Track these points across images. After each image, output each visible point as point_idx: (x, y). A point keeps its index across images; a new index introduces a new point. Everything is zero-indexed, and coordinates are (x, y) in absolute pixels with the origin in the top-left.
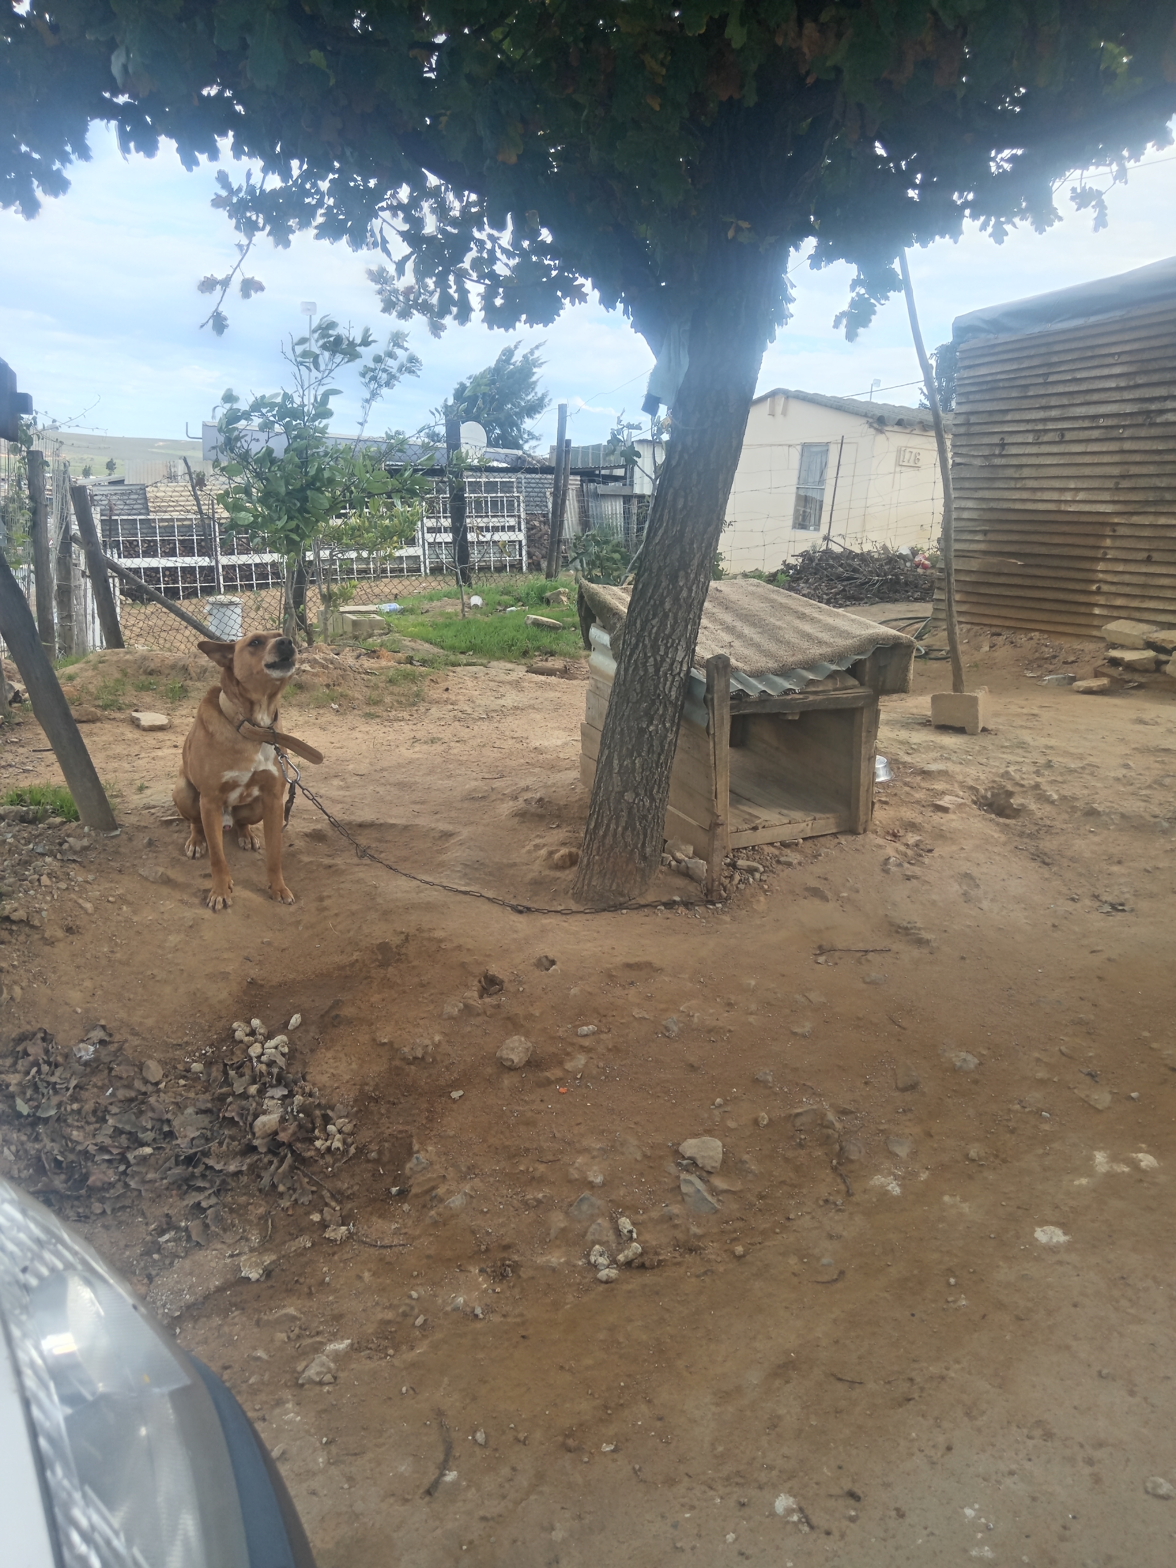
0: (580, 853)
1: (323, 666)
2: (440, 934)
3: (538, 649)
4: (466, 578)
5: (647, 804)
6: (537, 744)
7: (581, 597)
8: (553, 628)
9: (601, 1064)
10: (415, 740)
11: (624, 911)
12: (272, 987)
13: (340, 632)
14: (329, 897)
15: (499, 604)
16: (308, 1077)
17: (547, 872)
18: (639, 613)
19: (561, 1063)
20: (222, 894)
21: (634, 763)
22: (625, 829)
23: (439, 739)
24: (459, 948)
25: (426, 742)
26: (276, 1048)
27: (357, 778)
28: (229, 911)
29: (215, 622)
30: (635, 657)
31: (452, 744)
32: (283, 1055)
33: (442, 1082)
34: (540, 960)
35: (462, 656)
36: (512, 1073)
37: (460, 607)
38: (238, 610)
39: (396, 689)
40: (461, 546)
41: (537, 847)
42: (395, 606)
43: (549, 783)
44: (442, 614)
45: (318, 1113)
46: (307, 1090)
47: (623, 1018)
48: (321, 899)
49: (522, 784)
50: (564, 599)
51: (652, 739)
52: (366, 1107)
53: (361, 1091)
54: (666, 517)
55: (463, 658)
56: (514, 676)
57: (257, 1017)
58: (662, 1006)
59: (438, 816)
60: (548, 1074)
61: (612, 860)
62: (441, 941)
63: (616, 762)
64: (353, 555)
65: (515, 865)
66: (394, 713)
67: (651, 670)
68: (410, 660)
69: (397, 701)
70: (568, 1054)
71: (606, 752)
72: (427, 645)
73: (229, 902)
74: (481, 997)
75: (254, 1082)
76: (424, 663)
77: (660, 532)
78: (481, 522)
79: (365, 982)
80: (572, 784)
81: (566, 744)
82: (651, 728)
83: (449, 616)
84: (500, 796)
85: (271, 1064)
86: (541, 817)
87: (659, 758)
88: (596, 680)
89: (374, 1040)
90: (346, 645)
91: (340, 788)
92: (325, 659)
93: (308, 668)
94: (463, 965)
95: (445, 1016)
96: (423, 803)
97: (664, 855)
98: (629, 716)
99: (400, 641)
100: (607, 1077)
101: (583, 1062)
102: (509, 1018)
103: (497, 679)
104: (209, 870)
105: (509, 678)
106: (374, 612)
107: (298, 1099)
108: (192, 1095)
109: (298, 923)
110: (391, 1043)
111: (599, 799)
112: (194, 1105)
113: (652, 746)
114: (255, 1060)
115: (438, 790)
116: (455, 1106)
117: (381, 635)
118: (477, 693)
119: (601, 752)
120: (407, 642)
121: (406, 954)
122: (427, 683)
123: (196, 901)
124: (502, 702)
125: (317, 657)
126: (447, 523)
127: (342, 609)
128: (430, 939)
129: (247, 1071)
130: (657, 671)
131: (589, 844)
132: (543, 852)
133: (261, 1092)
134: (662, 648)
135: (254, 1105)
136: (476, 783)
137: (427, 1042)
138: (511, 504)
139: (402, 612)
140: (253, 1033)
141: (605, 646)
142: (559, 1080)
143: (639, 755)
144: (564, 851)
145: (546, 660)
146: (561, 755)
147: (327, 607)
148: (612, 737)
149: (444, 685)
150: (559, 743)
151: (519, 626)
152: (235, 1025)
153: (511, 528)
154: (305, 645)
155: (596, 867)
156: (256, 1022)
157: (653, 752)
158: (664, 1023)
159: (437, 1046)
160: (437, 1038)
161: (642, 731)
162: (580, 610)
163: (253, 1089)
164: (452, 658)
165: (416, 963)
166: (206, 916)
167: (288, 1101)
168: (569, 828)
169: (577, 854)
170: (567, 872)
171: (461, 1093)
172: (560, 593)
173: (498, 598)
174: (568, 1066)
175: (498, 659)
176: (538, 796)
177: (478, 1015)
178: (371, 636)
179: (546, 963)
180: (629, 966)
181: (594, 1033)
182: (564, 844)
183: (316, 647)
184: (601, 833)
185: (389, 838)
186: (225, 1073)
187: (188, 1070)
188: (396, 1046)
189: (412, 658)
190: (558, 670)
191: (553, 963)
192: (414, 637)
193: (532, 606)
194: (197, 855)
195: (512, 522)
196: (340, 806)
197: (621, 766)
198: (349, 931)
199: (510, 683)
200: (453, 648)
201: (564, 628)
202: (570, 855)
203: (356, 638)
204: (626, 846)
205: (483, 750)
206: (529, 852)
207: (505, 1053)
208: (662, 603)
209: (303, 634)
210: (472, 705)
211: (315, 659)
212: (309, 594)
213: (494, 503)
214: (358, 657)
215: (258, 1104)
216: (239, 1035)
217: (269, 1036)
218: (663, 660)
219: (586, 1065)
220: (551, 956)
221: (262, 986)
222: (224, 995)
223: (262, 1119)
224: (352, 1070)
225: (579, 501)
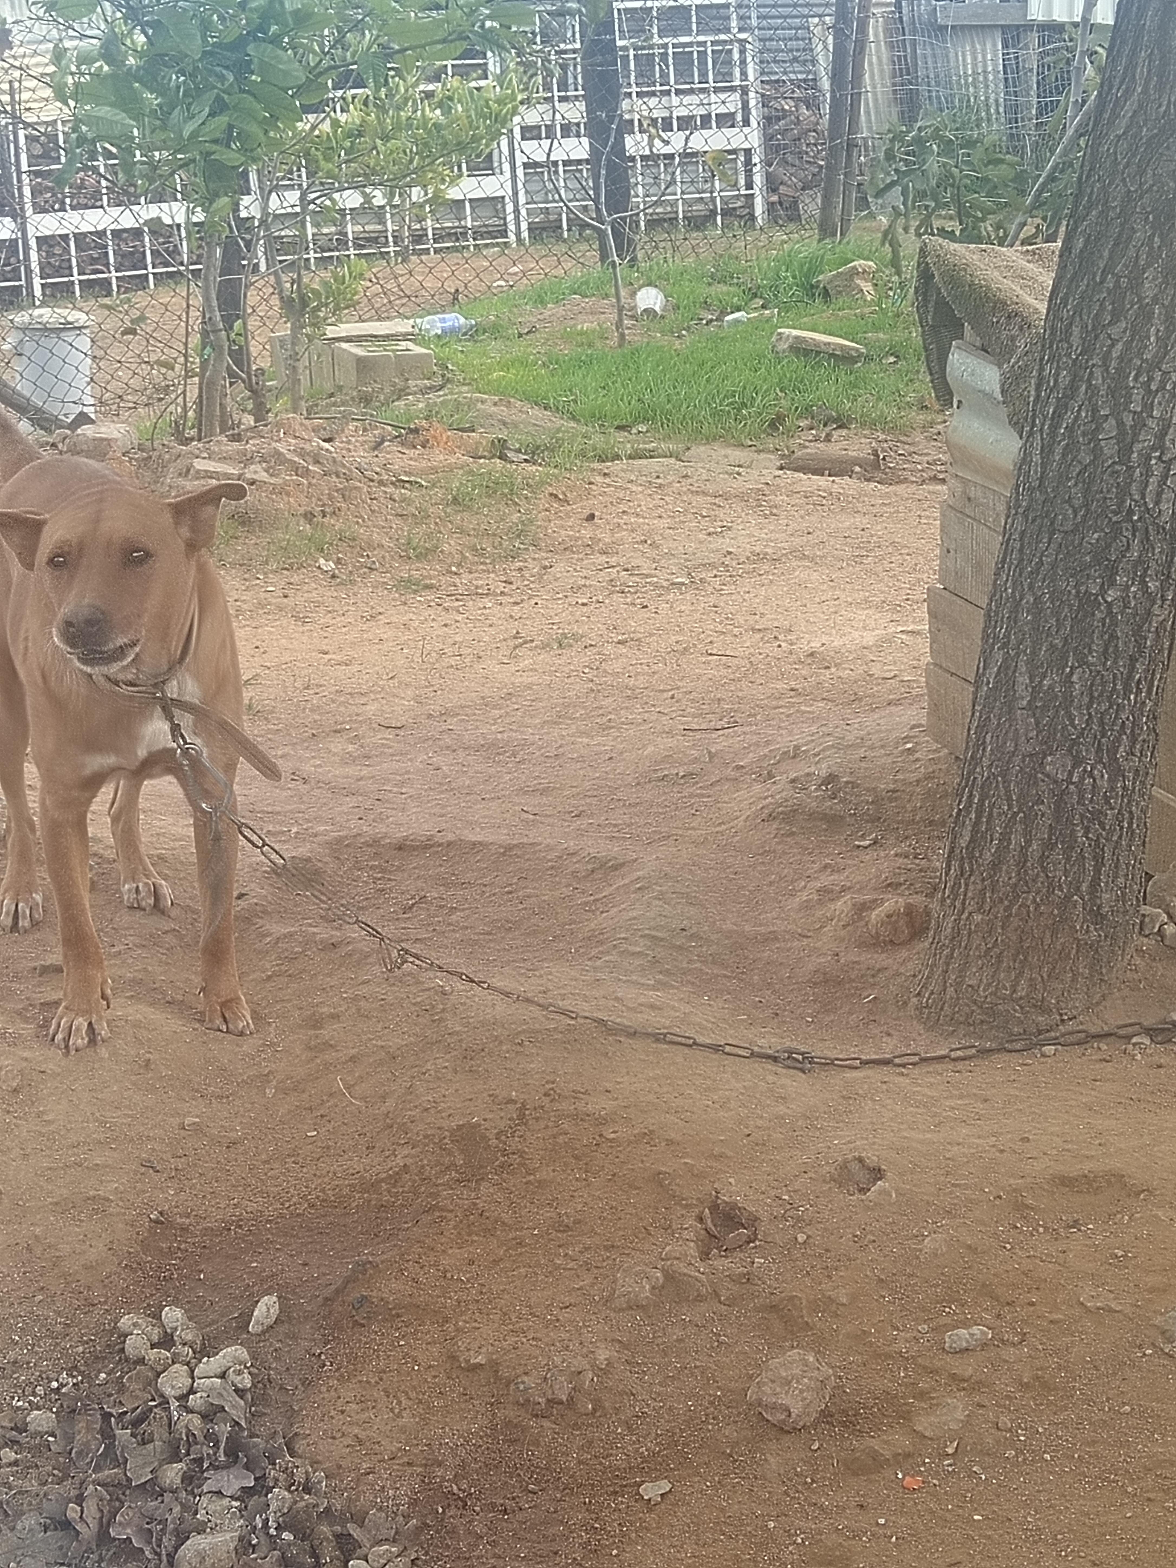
0: (934, 906)
1: (296, 469)
2: (599, 1105)
3: (807, 411)
4: (624, 245)
5: (1104, 783)
6: (816, 644)
7: (925, 275)
8: (845, 358)
9: (1005, 1420)
10: (520, 642)
11: (1049, 1049)
12: (206, 1231)
13: (328, 387)
14: (335, 1017)
15: (706, 305)
16: (300, 1446)
17: (853, 955)
18: (1078, 311)
19: (905, 1416)
20: (87, 1012)
21: (1068, 682)
22: (1049, 845)
23: (577, 638)
24: (648, 1136)
25: (545, 646)
26: (223, 1376)
27: (389, 735)
28: (104, 1052)
29: (31, 373)
30: (1069, 417)
31: (609, 649)
32: (240, 1392)
33: (619, 1459)
34: (844, 1166)
35: (621, 436)
36: (787, 1440)
37: (614, 317)
38: (84, 343)
39: (470, 521)
40: (611, 167)
41: (827, 894)
42: (455, 319)
43: (850, 737)
44: (567, 337)
45: (325, 1529)
46: (299, 1475)
47: (1055, 1308)
48: (316, 1023)
49: (784, 742)
50: (867, 287)
51: (1115, 623)
52: (441, 1520)
53: (426, 1481)
54: (1141, 71)
55: (623, 442)
56: (749, 481)
57: (176, 1302)
58: (1151, 1280)
59: (583, 823)
60: (875, 1444)
61: (1015, 922)
62: (603, 1121)
63: (1023, 679)
64: (352, 199)
65: (772, 937)
66: (466, 578)
67: (1110, 450)
68: (500, 450)
69: (474, 549)
70: (922, 1395)
71: (999, 657)
72: (536, 412)
73: (103, 1031)
74: (705, 1256)
75: (176, 1457)
76: (533, 454)
77: (1129, 108)
78: (655, 107)
79: (426, 1219)
80: (907, 739)
81: (889, 640)
82: (1112, 595)
83: (586, 340)
84: (730, 772)
85: (211, 1414)
86: (833, 821)
87: (1132, 669)
88: (965, 482)
89: (453, 1358)
90: (346, 418)
91: (348, 759)
92: (302, 453)
93: (263, 476)
94: (657, 1179)
95: (621, 1302)
96: (544, 792)
97: (1146, 909)
98: (1054, 566)
99: (471, 404)
100: (1018, 1452)
101: (960, 1415)
102: (773, 1308)
103: (711, 488)
104: (55, 958)
105: (738, 485)
106: (405, 337)
107: (279, 1497)
108: (33, 1486)
109: (265, 1078)
110: (494, 1366)
111: (982, 773)
112: (40, 1510)
113: (1113, 637)
114: (174, 1404)
115: (581, 759)
116: (650, 1517)
117: (424, 391)
118: (665, 522)
119: (986, 656)
120: (488, 405)
121: (521, 1153)
122: (543, 503)
123: (28, 1029)
124: (724, 543)
125: (281, 448)
126: (576, 112)
127: (331, 332)
128: (577, 1117)
129: (155, 1428)
130: (1125, 451)
131: (956, 885)
132: (842, 906)
133: (191, 1480)
134: (1137, 395)
135: (177, 1509)
136: (670, 742)
137: (579, 1363)
138: (723, 59)
139: (473, 333)
140: (166, 1341)
141: (989, 396)
142: (903, 1459)
143: (1083, 662)
144: (893, 903)
145: (828, 439)
146: (876, 670)
147: (297, 328)
148: (1014, 619)
149: (581, 508)
150: (869, 639)
151: (761, 356)
152: (125, 1322)
153: (726, 120)
154: (249, 420)
155: (976, 940)
156: (173, 1315)
157: (1117, 655)
158: (1158, 1320)
159: (603, 1372)
160: (603, 1355)
161: (1088, 602)
162: (922, 308)
163: (173, 1473)
164: (598, 440)
165: (543, 1174)
166: (50, 1067)
167: (253, 1502)
168: (904, 847)
169: (927, 913)
170: (904, 953)
171: (665, 1486)
172: (854, 272)
173: (702, 290)
174: (923, 1424)
175: (710, 439)
176: (823, 770)
177: (699, 1298)
178: (401, 393)
179: (862, 1176)
180: (1065, 1182)
181: (984, 1346)
182: (893, 886)
183: (279, 425)
184: (988, 856)
185: (469, 876)
186: (107, 1434)
187: (21, 1428)
188: (504, 1373)
189: (503, 443)
190: (856, 462)
191: (877, 1174)
192: (504, 393)
193: (785, 308)
194: (24, 923)
195: (732, 103)
196: (352, 801)
197: (1035, 691)
198: (384, 1098)
199: (742, 497)
200: (597, 417)
201: (869, 359)
202: (910, 911)
203: (366, 400)
204: (1051, 891)
205: (683, 661)
206: (807, 906)
207: (769, 1393)
208: (1136, 283)
209: (241, 392)
210: (651, 553)
211: (278, 453)
212: (252, 298)
213: (683, 60)
214: (378, 446)
215: (185, 1507)
216: (135, 1344)
217: (205, 1350)
218: (1140, 424)
219: (967, 1423)
220: (872, 1160)
221: (184, 1229)
222: (96, 1251)
223: (197, 1543)
224: (403, 1430)
225: (891, 46)
